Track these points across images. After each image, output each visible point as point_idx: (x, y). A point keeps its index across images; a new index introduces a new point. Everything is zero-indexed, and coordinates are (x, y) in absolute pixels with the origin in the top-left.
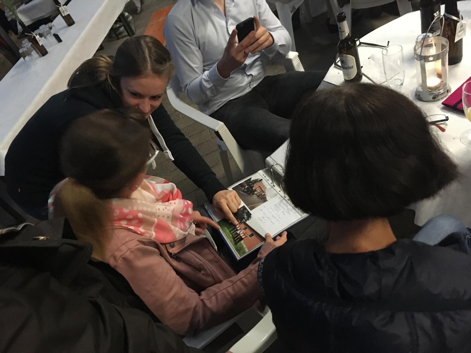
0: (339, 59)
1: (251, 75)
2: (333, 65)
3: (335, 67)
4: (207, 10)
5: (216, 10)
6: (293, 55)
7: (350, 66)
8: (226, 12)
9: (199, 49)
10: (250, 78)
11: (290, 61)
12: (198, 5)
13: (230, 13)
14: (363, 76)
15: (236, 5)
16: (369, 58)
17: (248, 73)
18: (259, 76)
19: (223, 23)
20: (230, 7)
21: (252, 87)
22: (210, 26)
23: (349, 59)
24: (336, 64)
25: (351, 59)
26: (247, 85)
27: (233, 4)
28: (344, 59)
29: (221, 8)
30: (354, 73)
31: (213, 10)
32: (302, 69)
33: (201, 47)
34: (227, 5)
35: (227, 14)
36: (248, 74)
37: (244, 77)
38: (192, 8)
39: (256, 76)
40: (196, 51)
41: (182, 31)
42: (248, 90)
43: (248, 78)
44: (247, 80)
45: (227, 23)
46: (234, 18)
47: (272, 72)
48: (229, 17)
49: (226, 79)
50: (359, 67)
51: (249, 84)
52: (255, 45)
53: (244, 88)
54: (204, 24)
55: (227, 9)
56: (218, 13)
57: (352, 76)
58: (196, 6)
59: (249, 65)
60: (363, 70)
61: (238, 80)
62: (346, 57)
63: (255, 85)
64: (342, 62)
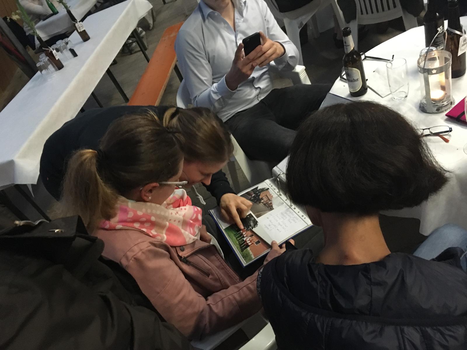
0: (344, 73)
1: (259, 88)
2: (339, 78)
3: (341, 80)
4: (218, 25)
5: (226, 25)
6: (300, 69)
7: (355, 78)
8: (236, 27)
9: (209, 62)
10: (258, 91)
11: (297, 74)
12: (209, 21)
13: (239, 28)
14: (368, 89)
15: (246, 21)
16: (374, 72)
17: (256, 85)
18: (266, 89)
19: (233, 37)
20: (239, 23)
21: (260, 99)
22: (220, 40)
23: (354, 72)
24: (342, 77)
25: (356, 72)
26: (255, 97)
27: (242, 19)
28: (349, 72)
29: (231, 24)
30: (359, 86)
31: (223, 25)
32: (308, 82)
33: (211, 61)
34: (236, 21)
35: (237, 29)
36: (256, 87)
37: (252, 90)
38: (203, 24)
39: (264, 89)
40: (206, 64)
41: (193, 45)
42: (256, 102)
43: (256, 90)
44: (255, 92)
45: (236, 37)
46: (243, 33)
47: (280, 85)
48: (238, 32)
49: (234, 91)
50: (364, 80)
51: (257, 97)
52: (262, 58)
53: (252, 100)
54: (214, 38)
55: (236, 24)
56: (228, 28)
57: (357, 88)
58: (207, 21)
59: (257, 78)
60: (368, 83)
61: (246, 93)
62: (352, 70)
63: (263, 98)
64: (348, 74)
